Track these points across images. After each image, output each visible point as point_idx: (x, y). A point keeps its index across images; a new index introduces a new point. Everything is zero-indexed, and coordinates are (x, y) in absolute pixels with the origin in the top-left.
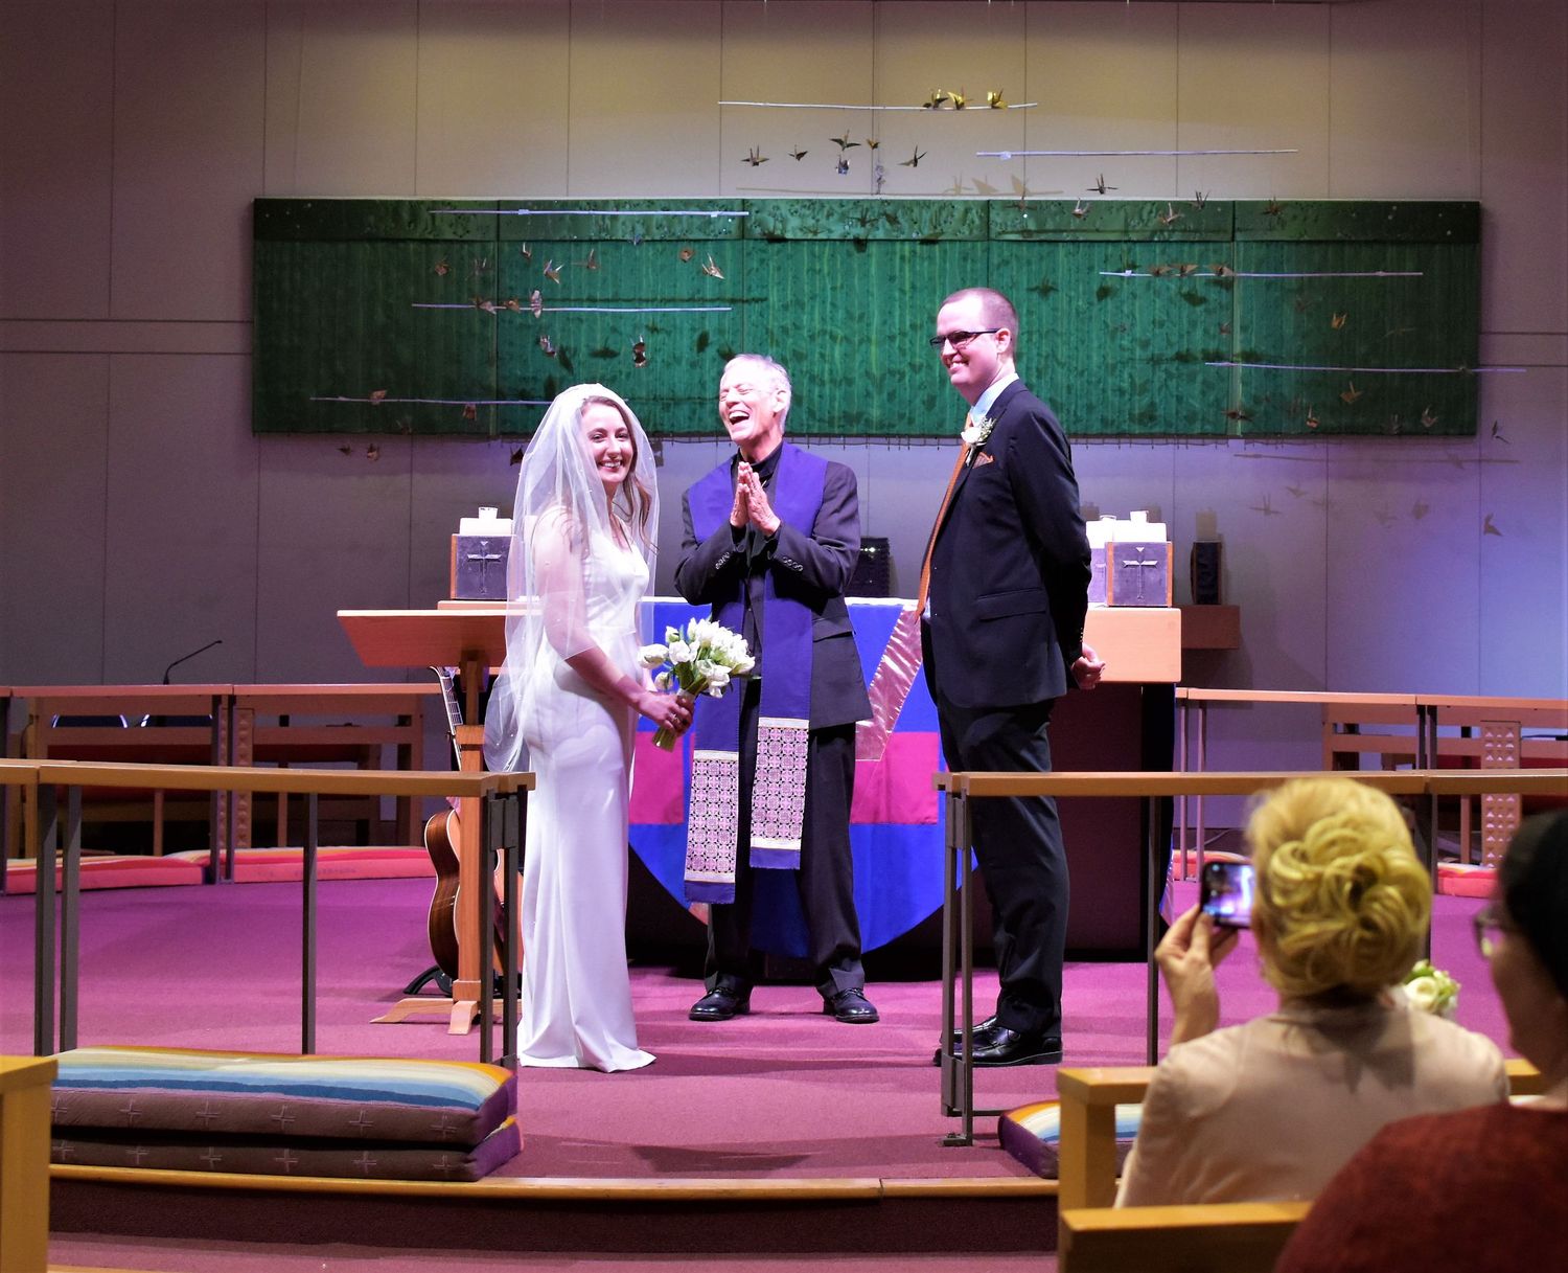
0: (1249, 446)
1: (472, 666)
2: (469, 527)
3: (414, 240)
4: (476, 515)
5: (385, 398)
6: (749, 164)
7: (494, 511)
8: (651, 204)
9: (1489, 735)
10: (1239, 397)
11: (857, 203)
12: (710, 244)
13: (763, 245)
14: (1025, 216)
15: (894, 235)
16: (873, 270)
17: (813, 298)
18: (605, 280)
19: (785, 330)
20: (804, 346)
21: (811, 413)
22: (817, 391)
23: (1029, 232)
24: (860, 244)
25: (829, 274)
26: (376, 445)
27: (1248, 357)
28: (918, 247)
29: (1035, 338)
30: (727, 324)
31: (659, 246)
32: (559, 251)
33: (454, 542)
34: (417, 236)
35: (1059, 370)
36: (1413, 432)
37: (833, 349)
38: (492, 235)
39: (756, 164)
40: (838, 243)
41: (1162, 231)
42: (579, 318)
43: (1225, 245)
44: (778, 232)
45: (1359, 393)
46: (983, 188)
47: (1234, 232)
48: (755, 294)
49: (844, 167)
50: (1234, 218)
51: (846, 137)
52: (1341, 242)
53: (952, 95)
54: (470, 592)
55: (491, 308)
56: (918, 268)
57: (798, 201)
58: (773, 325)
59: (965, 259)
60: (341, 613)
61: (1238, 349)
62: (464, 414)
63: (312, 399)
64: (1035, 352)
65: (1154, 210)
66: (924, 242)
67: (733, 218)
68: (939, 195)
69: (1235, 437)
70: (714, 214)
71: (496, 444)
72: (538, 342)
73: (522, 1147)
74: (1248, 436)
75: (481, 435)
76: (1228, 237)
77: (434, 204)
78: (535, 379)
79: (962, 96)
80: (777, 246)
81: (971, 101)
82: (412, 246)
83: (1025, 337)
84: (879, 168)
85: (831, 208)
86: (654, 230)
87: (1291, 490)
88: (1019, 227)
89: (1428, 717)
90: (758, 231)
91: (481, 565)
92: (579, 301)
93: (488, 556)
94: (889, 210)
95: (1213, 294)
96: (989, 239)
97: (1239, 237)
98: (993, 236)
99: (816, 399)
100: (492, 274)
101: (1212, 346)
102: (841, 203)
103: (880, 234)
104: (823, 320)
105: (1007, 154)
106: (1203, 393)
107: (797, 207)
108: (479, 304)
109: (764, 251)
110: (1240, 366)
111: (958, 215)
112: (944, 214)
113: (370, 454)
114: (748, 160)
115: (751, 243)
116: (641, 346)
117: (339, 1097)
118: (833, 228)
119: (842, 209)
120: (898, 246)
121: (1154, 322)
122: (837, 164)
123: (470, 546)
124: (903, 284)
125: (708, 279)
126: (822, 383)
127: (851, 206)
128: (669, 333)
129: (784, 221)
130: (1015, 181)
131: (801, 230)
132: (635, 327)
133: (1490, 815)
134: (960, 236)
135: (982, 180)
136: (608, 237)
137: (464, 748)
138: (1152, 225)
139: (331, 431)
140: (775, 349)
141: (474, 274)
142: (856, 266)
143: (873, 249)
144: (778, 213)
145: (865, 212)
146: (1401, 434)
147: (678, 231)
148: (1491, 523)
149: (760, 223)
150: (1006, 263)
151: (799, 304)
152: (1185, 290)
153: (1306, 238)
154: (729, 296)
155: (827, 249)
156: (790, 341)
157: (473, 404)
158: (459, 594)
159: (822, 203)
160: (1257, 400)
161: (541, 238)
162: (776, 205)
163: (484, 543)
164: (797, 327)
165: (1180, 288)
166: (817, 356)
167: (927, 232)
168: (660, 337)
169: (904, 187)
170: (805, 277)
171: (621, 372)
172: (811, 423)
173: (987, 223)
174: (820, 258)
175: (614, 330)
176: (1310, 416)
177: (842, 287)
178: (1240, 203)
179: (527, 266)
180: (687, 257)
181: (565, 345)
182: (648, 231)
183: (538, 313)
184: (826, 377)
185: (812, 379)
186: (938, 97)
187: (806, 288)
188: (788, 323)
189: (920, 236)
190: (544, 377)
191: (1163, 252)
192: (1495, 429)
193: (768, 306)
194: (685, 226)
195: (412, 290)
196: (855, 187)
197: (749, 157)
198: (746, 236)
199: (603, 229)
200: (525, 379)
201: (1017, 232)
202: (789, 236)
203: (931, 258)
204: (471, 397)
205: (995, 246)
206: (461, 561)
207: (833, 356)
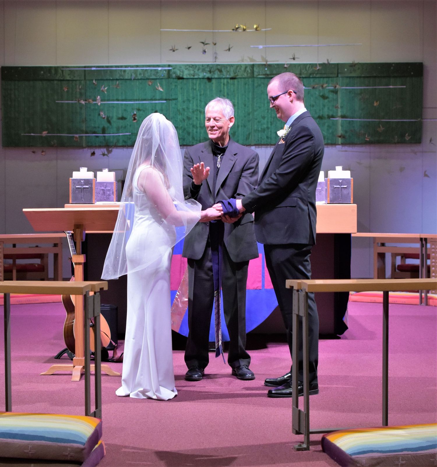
0: (343, 148)
1: (78, 231)
2: (76, 175)
3: (56, 80)
4: (79, 171)
5: (47, 133)
6: (171, 51)
7: (86, 169)
8: (137, 66)
9: (433, 246)
10: (340, 131)
11: (208, 65)
12: (157, 80)
13: (176, 80)
14: (266, 69)
15: (221, 76)
16: (214, 89)
17: (193, 98)
18: (122, 93)
19: (184, 109)
20: (190, 115)
21: (193, 138)
22: (195, 130)
23: (268, 75)
24: (209, 79)
25: (199, 90)
26: (44, 150)
27: (343, 117)
28: (229, 80)
29: (270, 111)
30: (164, 107)
31: (140, 81)
32: (106, 83)
33: (70, 181)
34: (57, 78)
35: (278, 122)
36: (402, 142)
37: (200, 116)
38: (83, 78)
39: (174, 51)
40: (202, 79)
41: (313, 74)
42: (113, 106)
43: (335, 79)
44: (181, 76)
45: (383, 129)
46: (252, 60)
47: (338, 74)
48: (173, 97)
49: (205, 52)
50: (338, 69)
51: (205, 42)
52: (375, 77)
53: (242, 26)
54: (77, 201)
55: (83, 102)
56: (229, 88)
57: (188, 65)
58: (180, 108)
59: (245, 84)
60: (24, 210)
61: (340, 114)
62: (75, 139)
63: (22, 134)
64: (270, 116)
65: (310, 67)
66: (232, 78)
67: (165, 70)
68: (236, 62)
69: (339, 145)
70: (160, 69)
71: (86, 150)
72: (99, 115)
73: (105, 454)
74: (343, 144)
75: (80, 147)
76: (336, 75)
77: (63, 67)
78: (98, 127)
79: (245, 26)
80: (181, 81)
81: (249, 28)
82: (55, 82)
83: (266, 111)
84: (216, 53)
85: (199, 67)
86: (138, 75)
87: (358, 163)
88: (264, 73)
89: (424, 242)
90: (174, 76)
91: (81, 190)
92: (113, 100)
93: (84, 187)
94: (219, 67)
95: (331, 95)
96: (253, 77)
97: (340, 76)
98: (255, 76)
99: (195, 133)
100: (83, 91)
101: (331, 113)
102: (203, 65)
103: (216, 76)
104: (197, 106)
105: (261, 47)
106: (328, 130)
107: (188, 67)
108: (79, 101)
109: (176, 82)
110: (340, 120)
111: (243, 69)
112: (238, 68)
113: (42, 153)
114: (171, 50)
115: (172, 80)
116: (135, 115)
117: (20, 439)
118: (200, 74)
119: (203, 68)
120: (222, 80)
121: (310, 105)
122: (202, 51)
123: (77, 183)
124: (224, 93)
125: (157, 92)
126: (197, 128)
127: (206, 66)
128: (144, 111)
129: (183, 72)
130: (262, 57)
131: (189, 75)
132: (133, 109)
133: (433, 274)
134: (243, 76)
135: (251, 57)
136: (122, 78)
137: (76, 264)
138: (310, 72)
139: (29, 146)
140: (180, 116)
141: (77, 91)
142: (208, 87)
143: (214, 81)
144: (181, 69)
145: (211, 69)
146: (398, 143)
147: (147, 76)
148: (427, 173)
149: (175, 73)
150: (260, 85)
151: (189, 100)
152: (321, 94)
153: (363, 75)
154: (164, 98)
155: (198, 81)
156: (186, 113)
157: (77, 136)
158: (73, 200)
159: (196, 66)
160: (346, 132)
161: (100, 79)
162: (180, 66)
163: (82, 181)
164: (188, 108)
165: (320, 93)
166: (195, 119)
167: (232, 75)
168: (141, 112)
169: (225, 59)
170: (191, 91)
171: (128, 125)
172: (193, 141)
173: (253, 72)
174: (196, 84)
175: (125, 110)
176: (366, 136)
177: (203, 94)
178: (340, 64)
179: (95, 88)
180: (150, 84)
181: (108, 116)
182: (136, 76)
183: (99, 104)
184: (198, 125)
185: (193, 126)
186: (237, 27)
187: (191, 95)
188: (185, 107)
189: (230, 77)
190: (101, 126)
191: (314, 81)
192: (431, 141)
193: (178, 101)
194: (149, 74)
195: (56, 97)
196: (207, 60)
197: (171, 48)
198: (170, 77)
199: (121, 75)
200: (95, 127)
201: (264, 75)
202: (185, 77)
203: (234, 84)
204: (77, 134)
205: (256, 79)
206: (73, 189)
207: (200, 118)
